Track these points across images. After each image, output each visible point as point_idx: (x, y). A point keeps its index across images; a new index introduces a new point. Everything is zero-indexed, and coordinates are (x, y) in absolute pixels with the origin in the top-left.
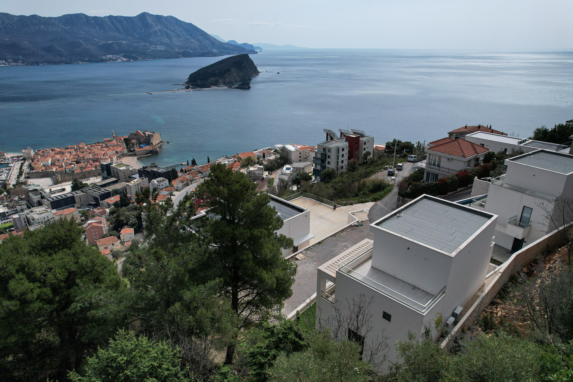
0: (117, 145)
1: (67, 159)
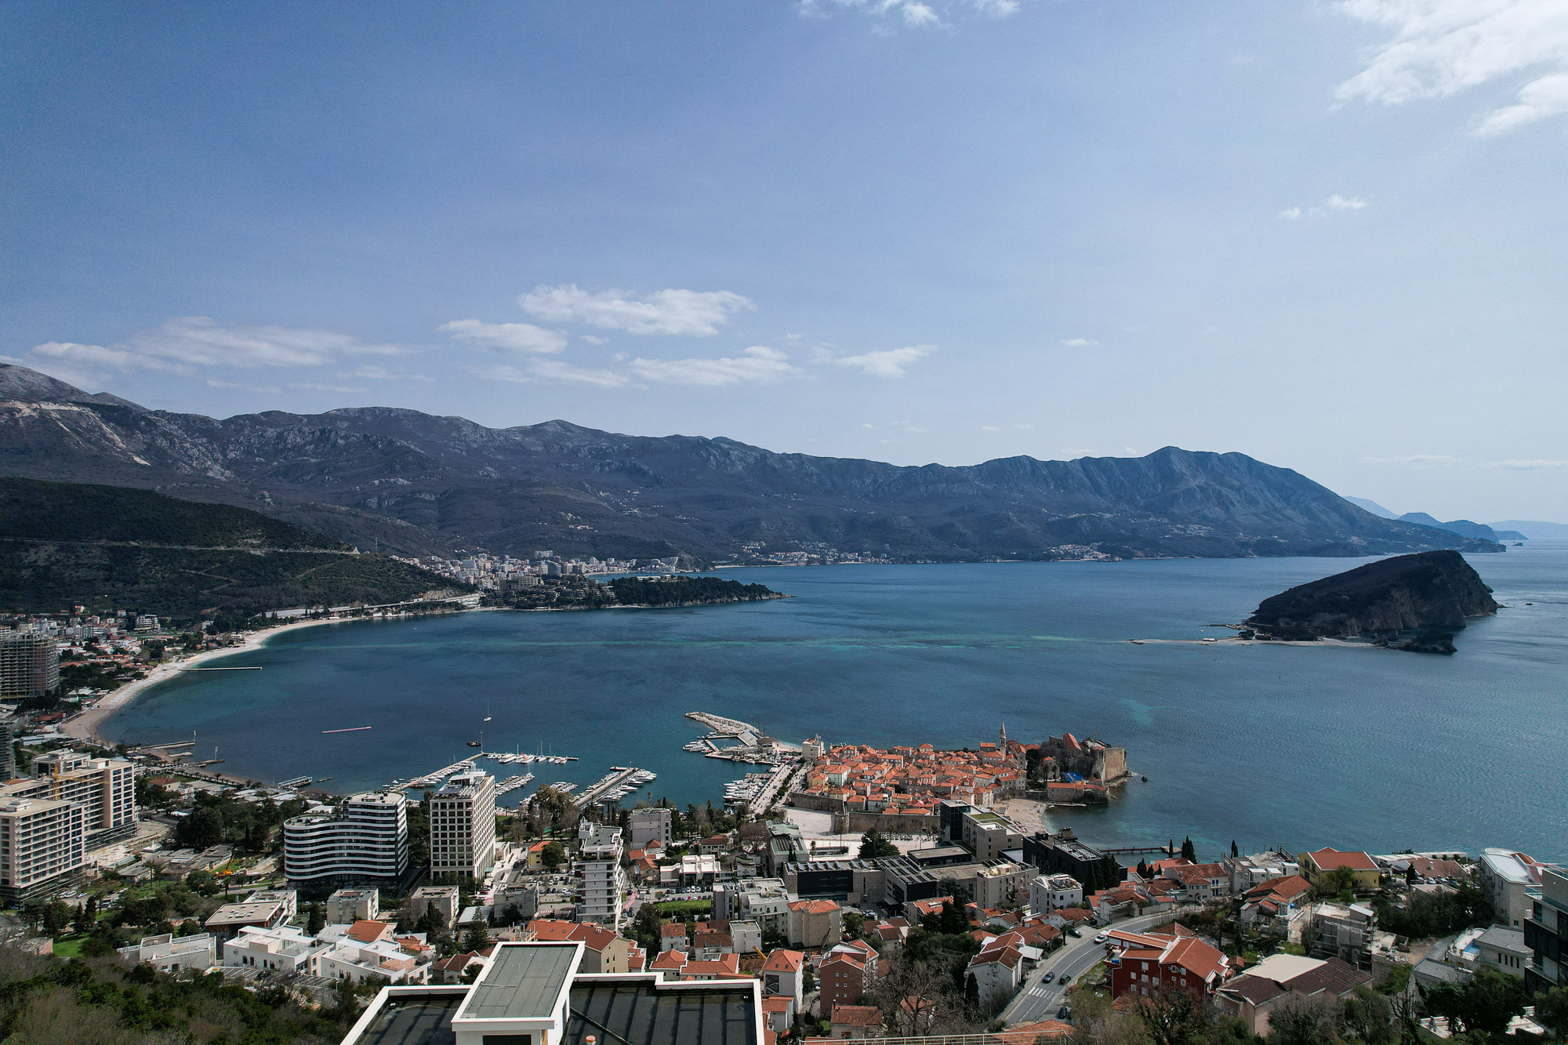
0: (1006, 764)
1: (881, 778)
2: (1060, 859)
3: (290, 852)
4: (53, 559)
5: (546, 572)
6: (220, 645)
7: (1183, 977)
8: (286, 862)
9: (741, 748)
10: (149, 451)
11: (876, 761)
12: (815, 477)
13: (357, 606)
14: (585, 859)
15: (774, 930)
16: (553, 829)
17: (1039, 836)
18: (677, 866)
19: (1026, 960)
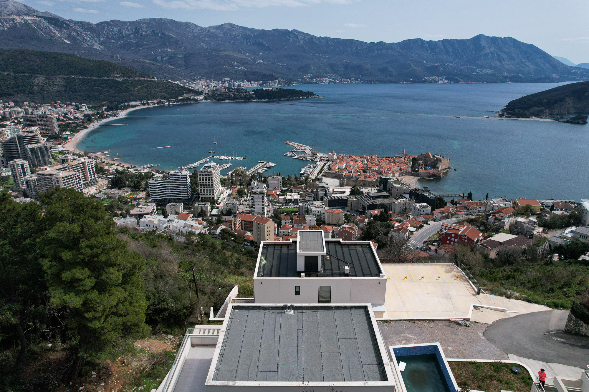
1: (357, 167)
2: (423, 197)
3: (151, 190)
4: (44, 82)
5: (227, 86)
6: (111, 116)
7: (466, 239)
8: (150, 194)
9: (305, 155)
10: (69, 37)
11: (356, 161)
12: (332, 47)
13: (158, 100)
14: (254, 194)
15: (320, 219)
16: (240, 183)
17: (416, 189)
18: (285, 196)
19: (410, 231)
